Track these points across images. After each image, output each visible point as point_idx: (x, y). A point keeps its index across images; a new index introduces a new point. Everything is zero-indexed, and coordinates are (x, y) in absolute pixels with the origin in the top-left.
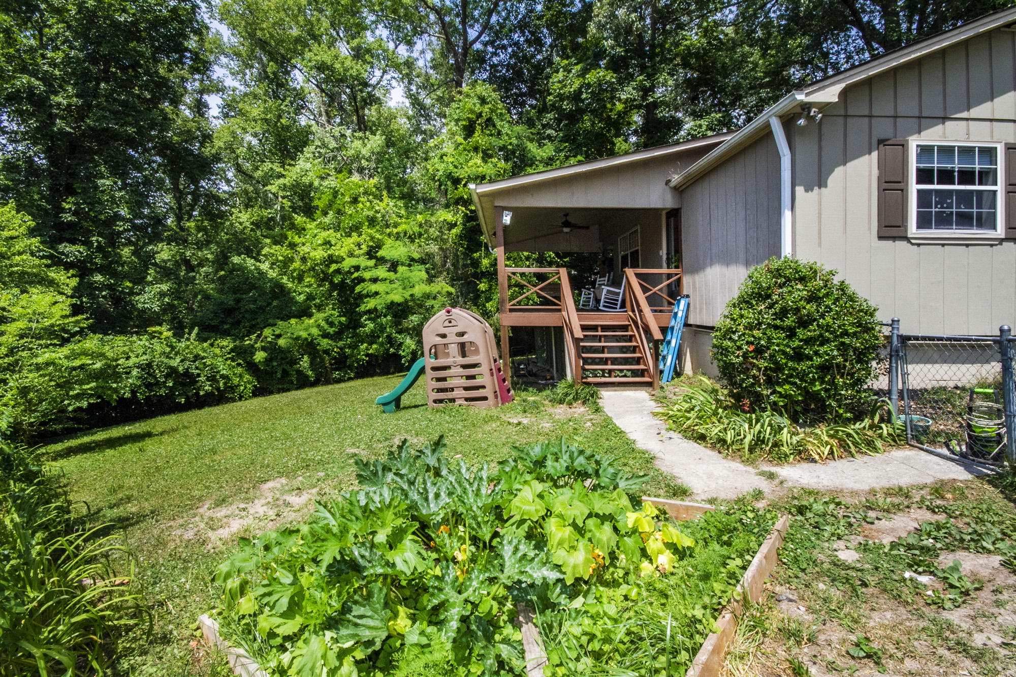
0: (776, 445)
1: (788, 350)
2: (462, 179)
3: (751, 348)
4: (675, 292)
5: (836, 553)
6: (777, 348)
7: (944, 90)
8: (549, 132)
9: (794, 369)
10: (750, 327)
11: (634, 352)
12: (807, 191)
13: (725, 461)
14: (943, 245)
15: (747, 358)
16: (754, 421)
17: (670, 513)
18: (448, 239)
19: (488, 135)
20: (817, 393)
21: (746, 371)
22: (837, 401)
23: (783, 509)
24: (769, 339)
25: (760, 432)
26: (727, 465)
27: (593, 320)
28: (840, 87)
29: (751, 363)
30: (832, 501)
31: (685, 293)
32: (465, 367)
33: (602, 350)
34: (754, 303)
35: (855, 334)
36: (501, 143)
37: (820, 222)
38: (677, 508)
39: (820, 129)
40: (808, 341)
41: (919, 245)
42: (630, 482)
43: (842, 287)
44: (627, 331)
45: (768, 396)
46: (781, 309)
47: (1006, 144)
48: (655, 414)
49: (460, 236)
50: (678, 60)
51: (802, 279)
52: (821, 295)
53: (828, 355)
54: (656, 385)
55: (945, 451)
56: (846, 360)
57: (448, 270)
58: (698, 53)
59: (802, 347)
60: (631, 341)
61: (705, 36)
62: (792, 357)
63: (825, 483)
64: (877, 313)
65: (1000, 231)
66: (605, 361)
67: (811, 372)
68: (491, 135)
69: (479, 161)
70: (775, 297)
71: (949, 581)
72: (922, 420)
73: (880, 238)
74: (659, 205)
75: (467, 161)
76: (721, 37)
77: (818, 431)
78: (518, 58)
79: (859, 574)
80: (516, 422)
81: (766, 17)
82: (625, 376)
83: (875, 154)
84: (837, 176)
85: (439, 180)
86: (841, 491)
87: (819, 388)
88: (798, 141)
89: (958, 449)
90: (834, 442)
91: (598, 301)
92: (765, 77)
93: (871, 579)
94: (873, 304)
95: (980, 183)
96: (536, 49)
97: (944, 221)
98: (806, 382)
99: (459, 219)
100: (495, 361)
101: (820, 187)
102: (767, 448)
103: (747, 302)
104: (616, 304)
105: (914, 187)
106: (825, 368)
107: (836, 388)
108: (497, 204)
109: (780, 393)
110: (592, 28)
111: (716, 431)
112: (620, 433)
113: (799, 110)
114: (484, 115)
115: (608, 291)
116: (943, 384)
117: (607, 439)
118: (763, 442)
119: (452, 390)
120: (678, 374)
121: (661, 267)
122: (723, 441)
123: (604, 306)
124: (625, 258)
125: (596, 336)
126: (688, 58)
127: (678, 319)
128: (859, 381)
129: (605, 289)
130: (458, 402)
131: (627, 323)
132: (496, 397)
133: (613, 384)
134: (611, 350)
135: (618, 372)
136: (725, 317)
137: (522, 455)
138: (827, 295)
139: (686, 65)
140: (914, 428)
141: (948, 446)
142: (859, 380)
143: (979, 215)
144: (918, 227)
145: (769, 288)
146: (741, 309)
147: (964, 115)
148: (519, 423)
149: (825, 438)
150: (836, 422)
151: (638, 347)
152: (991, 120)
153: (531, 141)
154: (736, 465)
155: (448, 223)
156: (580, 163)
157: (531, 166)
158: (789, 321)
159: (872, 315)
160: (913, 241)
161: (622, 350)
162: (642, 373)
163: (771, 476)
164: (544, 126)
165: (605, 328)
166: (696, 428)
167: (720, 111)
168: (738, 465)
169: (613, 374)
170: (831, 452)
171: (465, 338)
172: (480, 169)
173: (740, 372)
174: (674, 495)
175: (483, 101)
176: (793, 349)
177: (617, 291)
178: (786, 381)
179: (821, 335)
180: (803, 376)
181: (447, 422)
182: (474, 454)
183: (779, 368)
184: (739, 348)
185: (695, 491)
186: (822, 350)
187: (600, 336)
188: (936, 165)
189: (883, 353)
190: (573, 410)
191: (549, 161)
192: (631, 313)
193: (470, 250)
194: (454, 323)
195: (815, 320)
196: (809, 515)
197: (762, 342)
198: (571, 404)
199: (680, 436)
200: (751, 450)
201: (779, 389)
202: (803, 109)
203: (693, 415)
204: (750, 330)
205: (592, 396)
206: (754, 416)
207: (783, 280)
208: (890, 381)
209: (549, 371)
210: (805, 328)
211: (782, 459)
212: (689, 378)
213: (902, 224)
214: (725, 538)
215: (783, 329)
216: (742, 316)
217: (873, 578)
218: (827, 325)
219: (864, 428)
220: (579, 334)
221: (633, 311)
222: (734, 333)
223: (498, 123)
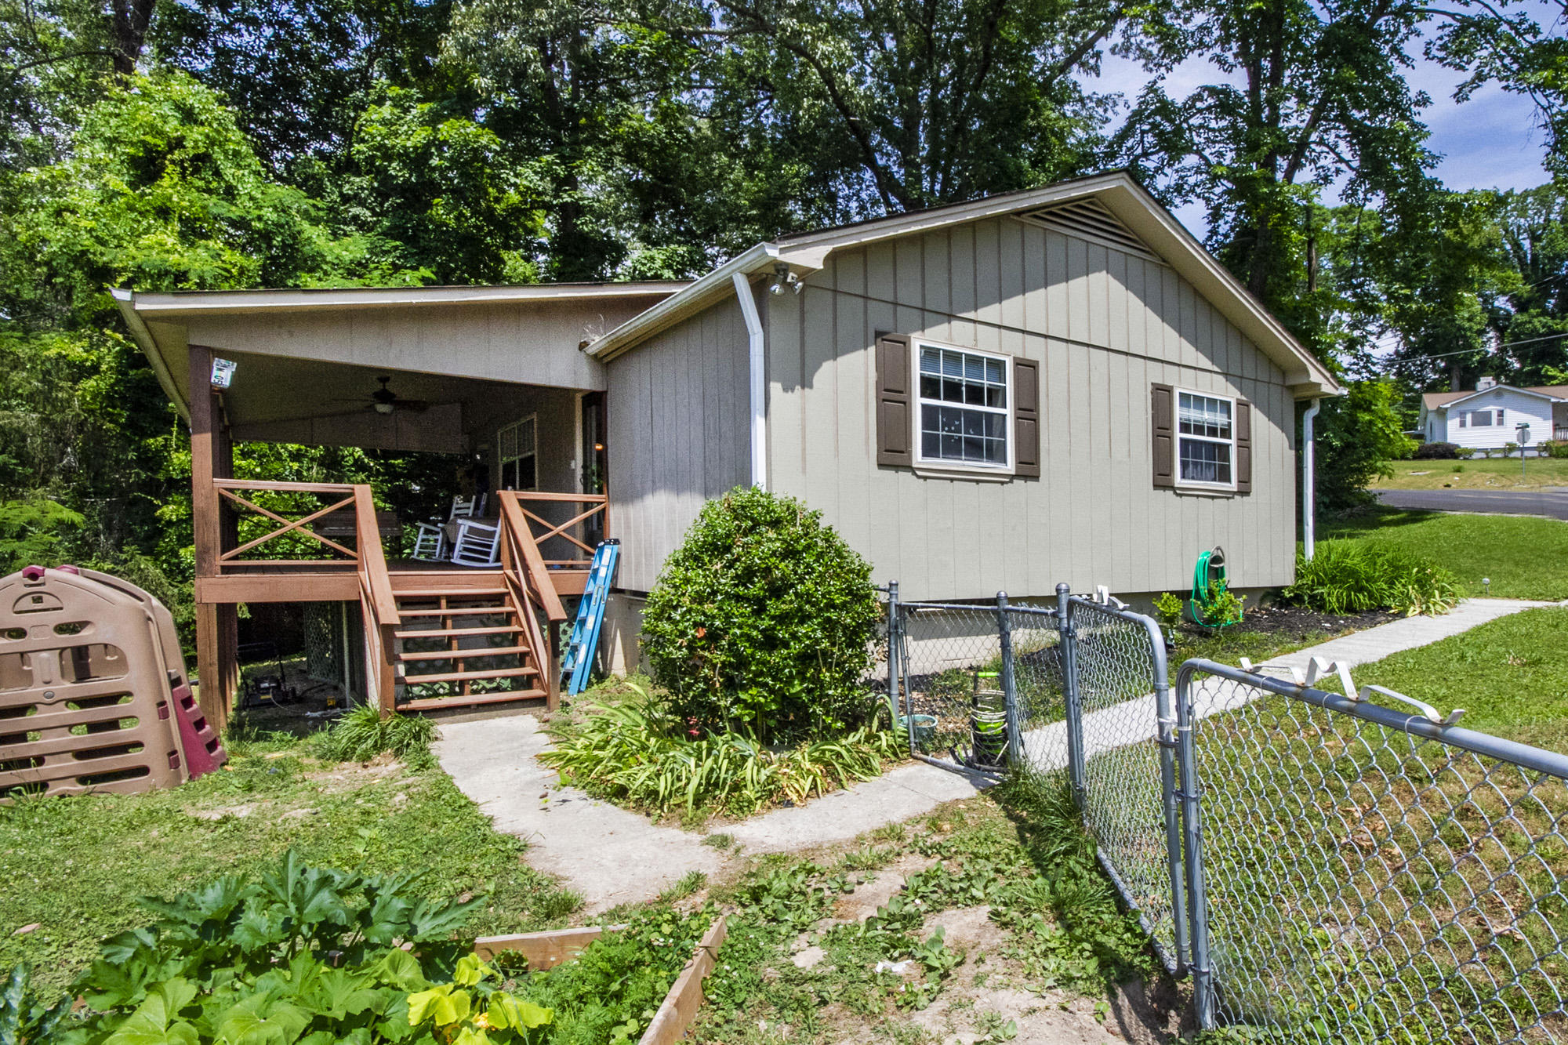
0: (737, 787)
1: (755, 633)
2: (119, 271)
3: (702, 633)
4: (595, 533)
5: (793, 958)
6: (738, 632)
7: (950, 279)
8: (356, 210)
9: (765, 663)
10: (699, 599)
11: (514, 643)
12: (785, 390)
13: (654, 829)
14: (952, 480)
15: (695, 649)
16: (704, 753)
17: (531, 958)
18: (69, 400)
19: (198, 189)
20: (797, 696)
21: (693, 671)
22: (824, 706)
23: (730, 900)
24: (728, 617)
25: (712, 770)
26: (656, 836)
27: (431, 585)
28: (825, 250)
29: (701, 657)
30: (803, 868)
31: (613, 536)
32: (84, 703)
33: (446, 644)
34: (706, 559)
35: (844, 604)
36: (235, 212)
37: (804, 438)
38: (543, 945)
39: (802, 303)
40: (783, 619)
41: (925, 478)
42: (442, 919)
43: (828, 538)
44: (502, 605)
45: (728, 709)
46: (745, 569)
47: (1015, 358)
48: (543, 759)
49: (109, 397)
50: (618, 147)
51: (776, 524)
52: (800, 548)
53: (809, 638)
54: (553, 700)
55: (949, 760)
56: (833, 644)
57: (67, 474)
58: (652, 145)
59: (774, 629)
60: (508, 623)
61: (662, 122)
62: (762, 643)
63: (802, 838)
64: (871, 575)
65: (1010, 467)
66: (451, 665)
67: (788, 666)
68: (209, 191)
69: (171, 241)
70: (736, 551)
71: (928, 962)
72: (928, 720)
73: (881, 466)
74: (567, 382)
75: (136, 235)
76: (692, 131)
77: (798, 756)
78: (289, 51)
79: (819, 985)
80: (216, 816)
81: (756, 121)
82: (498, 689)
83: (872, 350)
84: (825, 373)
85: (48, 264)
86: (820, 847)
87: (798, 688)
88: (772, 314)
89: (963, 754)
90: (817, 769)
91: (450, 546)
92: (751, 209)
93: (832, 990)
94: (866, 559)
95: (990, 404)
96: (333, 48)
97: (952, 449)
98: (781, 680)
99: (108, 359)
100: (175, 682)
101: (803, 387)
102: (723, 795)
103: (697, 559)
104: (488, 554)
105: (918, 401)
106: (807, 658)
107: (822, 686)
108: (195, 341)
109: (745, 701)
110: (449, 46)
111: (642, 777)
112: (463, 807)
113: (772, 271)
114: (189, 144)
115: (471, 530)
116: (957, 664)
117: (435, 825)
118: (716, 785)
119: (40, 760)
120: (599, 674)
121: (573, 491)
122: (653, 794)
123: (463, 557)
124: (509, 468)
125: (437, 616)
126: (635, 148)
127: (600, 581)
128: (851, 675)
129: (465, 525)
130: (54, 789)
131: (503, 590)
132: (174, 763)
133: (466, 708)
134: (466, 642)
135: (484, 683)
136: (664, 580)
137: (173, 914)
138: (808, 548)
139: (630, 157)
140: (918, 732)
141: (953, 753)
142: (850, 672)
143: (990, 443)
144: (924, 455)
145: (728, 536)
146: (687, 570)
147: (971, 315)
148: (226, 820)
149: (807, 765)
150: (824, 738)
151: (522, 633)
152: (1000, 327)
153: (315, 222)
154: (674, 834)
155: (71, 365)
156: (428, 284)
157: (311, 270)
158: (756, 589)
159: (865, 578)
160: (919, 473)
161: (492, 640)
162: (525, 682)
163: (723, 842)
164: (346, 199)
165: (454, 601)
166: (610, 777)
167: (685, 243)
168: (676, 832)
169: (468, 688)
170: (814, 787)
171: (85, 636)
172: (174, 258)
173: (685, 673)
174: (548, 916)
175: (188, 116)
176: (762, 632)
177: (491, 529)
178: (754, 682)
179: (800, 609)
180: (776, 672)
181: (14, 844)
182: (77, 916)
183: (742, 663)
184: (683, 634)
185: (590, 900)
186: (802, 630)
187: (445, 617)
188: (942, 375)
189: (882, 630)
190: (372, 770)
191: (356, 270)
192: (510, 572)
193: (136, 429)
194: (48, 602)
195: (792, 585)
196: (767, 900)
197: (717, 623)
198: (369, 758)
199: (584, 794)
200: (698, 802)
201: (743, 696)
202: (778, 271)
203: (609, 752)
204: (700, 603)
205: (417, 737)
206: (704, 744)
207: (750, 523)
208: (890, 670)
209: (336, 688)
210: (778, 598)
211: (744, 808)
212: (619, 682)
213: (905, 450)
214: (615, 987)
215: (748, 600)
216: (687, 581)
217: (835, 988)
218: (808, 594)
219: (859, 742)
220: (391, 614)
221: (514, 567)
222: (675, 608)
223: (229, 171)
